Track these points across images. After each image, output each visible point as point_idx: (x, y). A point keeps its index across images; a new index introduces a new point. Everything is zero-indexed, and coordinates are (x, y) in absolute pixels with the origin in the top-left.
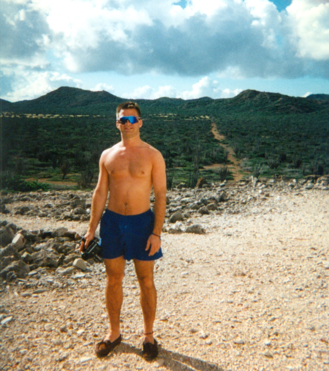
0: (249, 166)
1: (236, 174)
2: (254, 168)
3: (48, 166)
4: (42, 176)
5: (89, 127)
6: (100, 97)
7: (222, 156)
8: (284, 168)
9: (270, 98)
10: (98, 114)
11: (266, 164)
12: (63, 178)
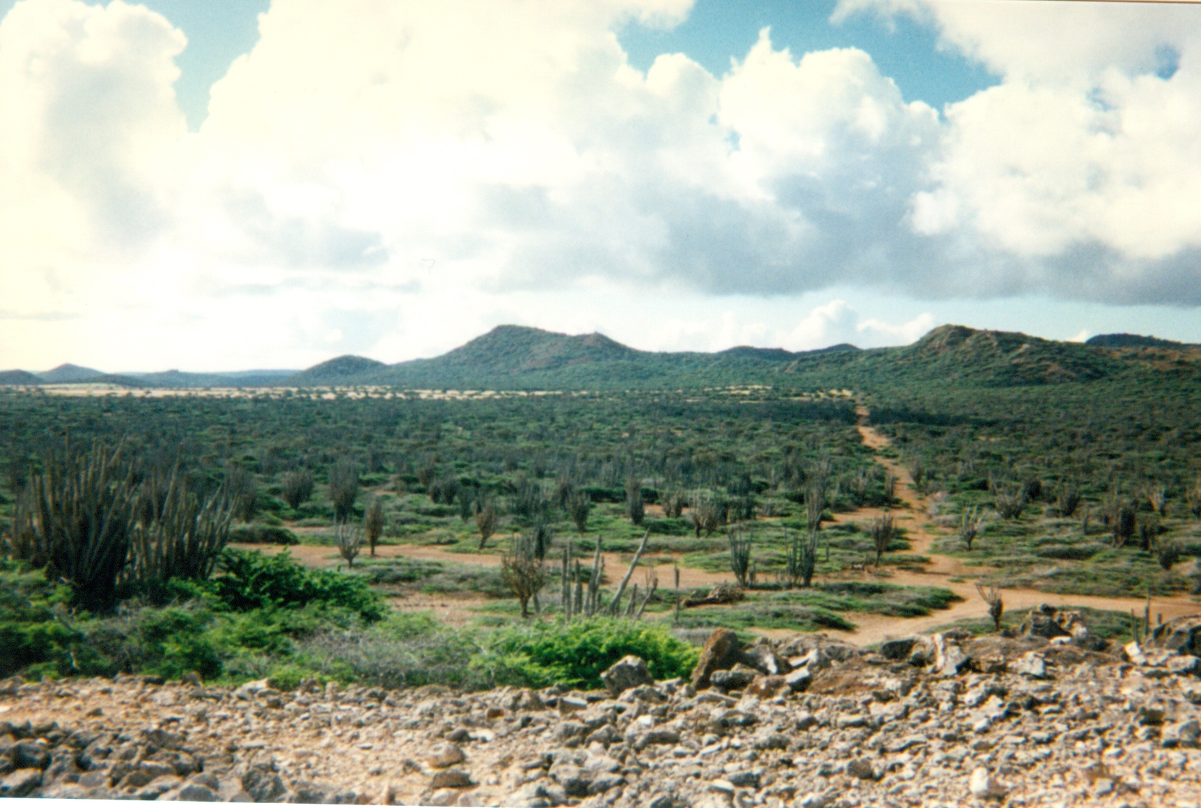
0: (948, 513)
1: (914, 533)
2: (961, 518)
3: (452, 513)
4: (434, 540)
5: (561, 420)
6: (589, 347)
7: (882, 488)
8: (1035, 517)
9: (1000, 344)
10: (583, 389)
11: (992, 506)
12: (482, 546)
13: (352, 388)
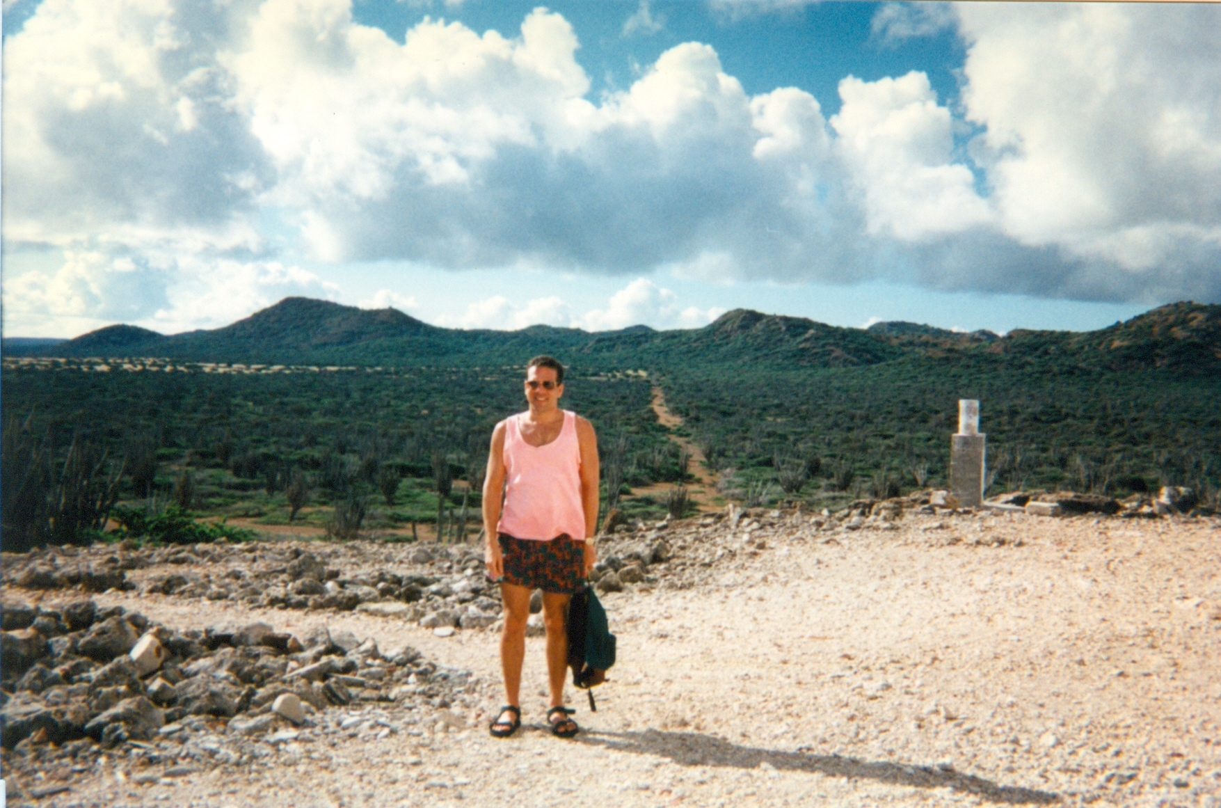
0: (736, 487)
1: (705, 505)
2: (747, 492)
3: (256, 487)
4: (241, 513)
5: (356, 396)
6: (383, 323)
7: (677, 464)
8: (814, 491)
9: (788, 329)
10: (378, 365)
11: (776, 481)
12: (292, 518)
13: (126, 360)
